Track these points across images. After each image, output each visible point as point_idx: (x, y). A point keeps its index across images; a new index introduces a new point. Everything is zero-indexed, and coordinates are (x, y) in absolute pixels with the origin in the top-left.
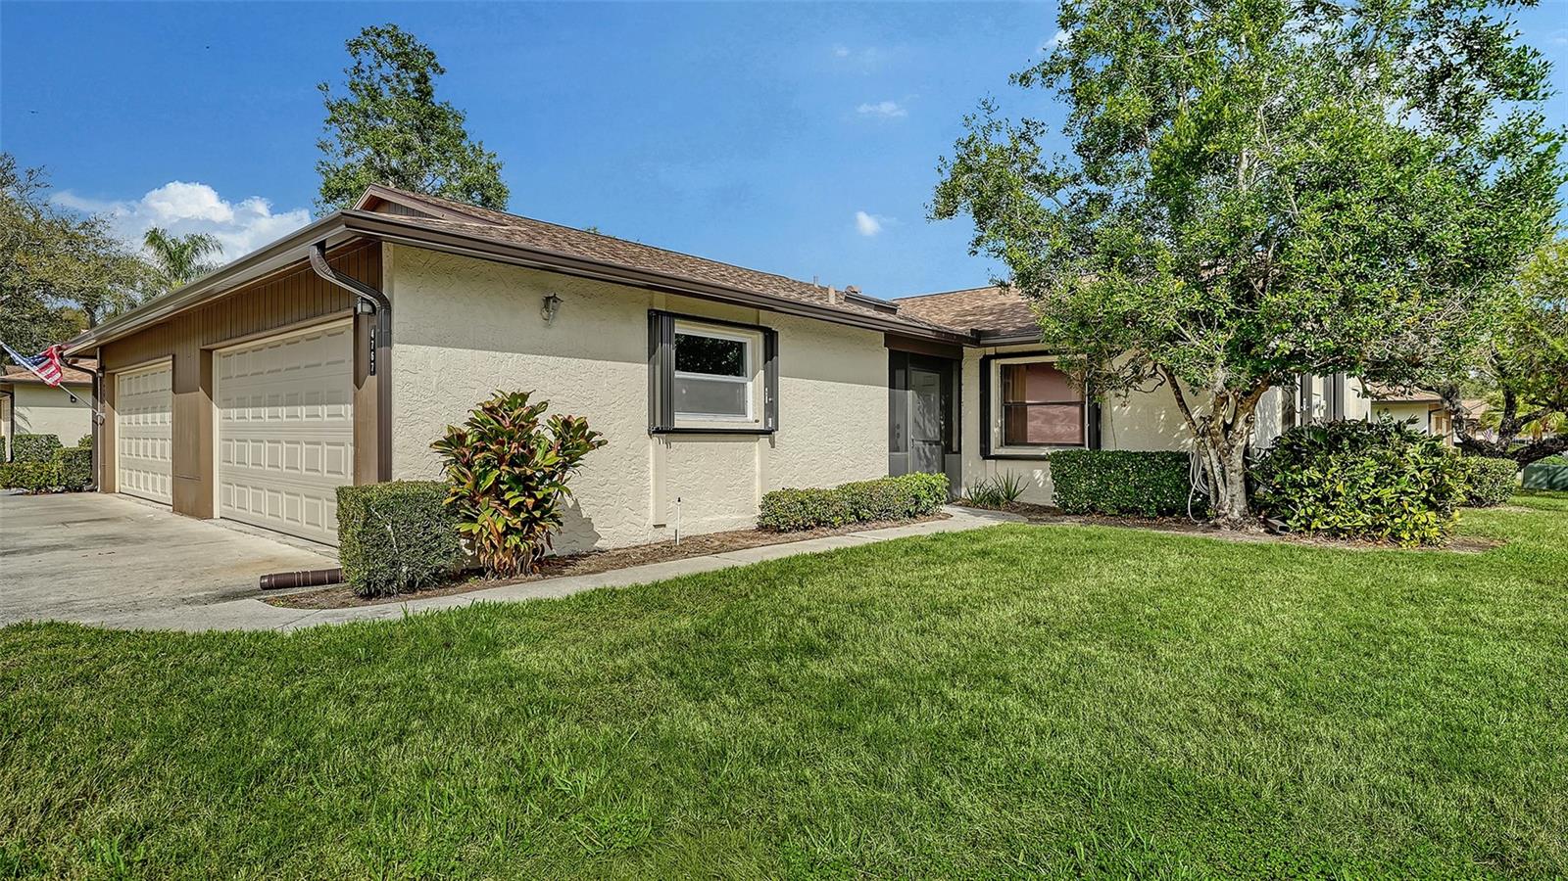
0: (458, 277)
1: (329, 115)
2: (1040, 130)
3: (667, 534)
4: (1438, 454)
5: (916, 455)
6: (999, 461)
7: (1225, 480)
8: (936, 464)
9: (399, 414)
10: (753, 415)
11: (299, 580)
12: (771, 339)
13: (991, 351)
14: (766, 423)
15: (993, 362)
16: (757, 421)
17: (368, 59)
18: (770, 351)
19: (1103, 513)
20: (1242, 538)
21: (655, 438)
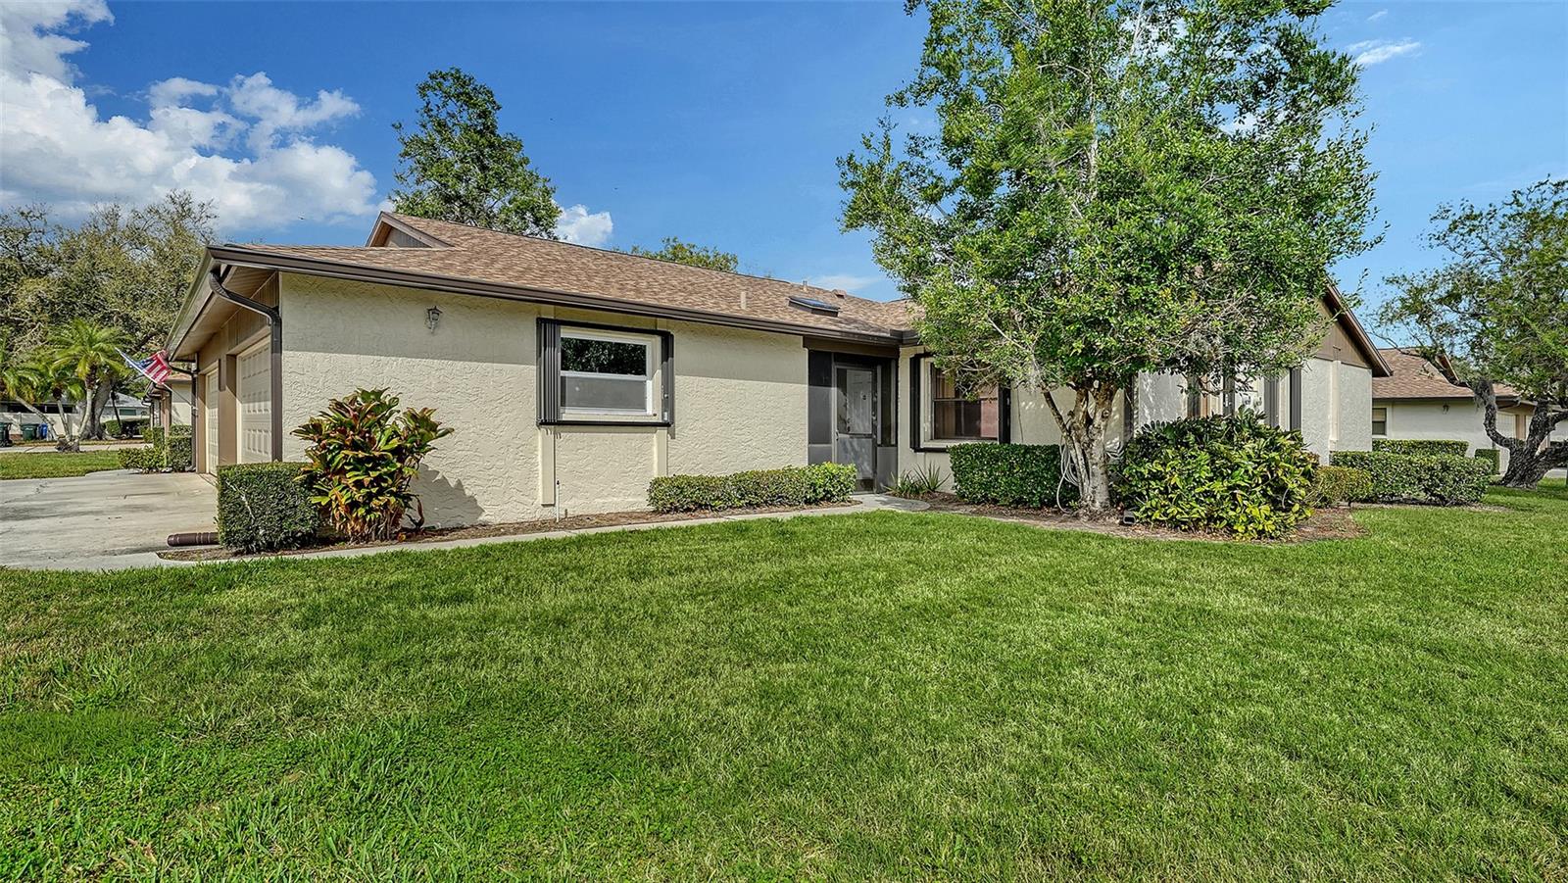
0: (344, 294)
1: (402, 149)
2: (927, 144)
3: (557, 513)
4: (1277, 449)
5: (841, 448)
6: (928, 454)
7: (1088, 472)
8: (866, 456)
9: (287, 408)
10: (652, 409)
11: (199, 539)
12: (667, 340)
13: (920, 350)
14: (663, 416)
15: (922, 359)
16: (655, 415)
17: (435, 99)
18: (667, 352)
19: (995, 501)
20: (1101, 530)
21: (543, 429)
